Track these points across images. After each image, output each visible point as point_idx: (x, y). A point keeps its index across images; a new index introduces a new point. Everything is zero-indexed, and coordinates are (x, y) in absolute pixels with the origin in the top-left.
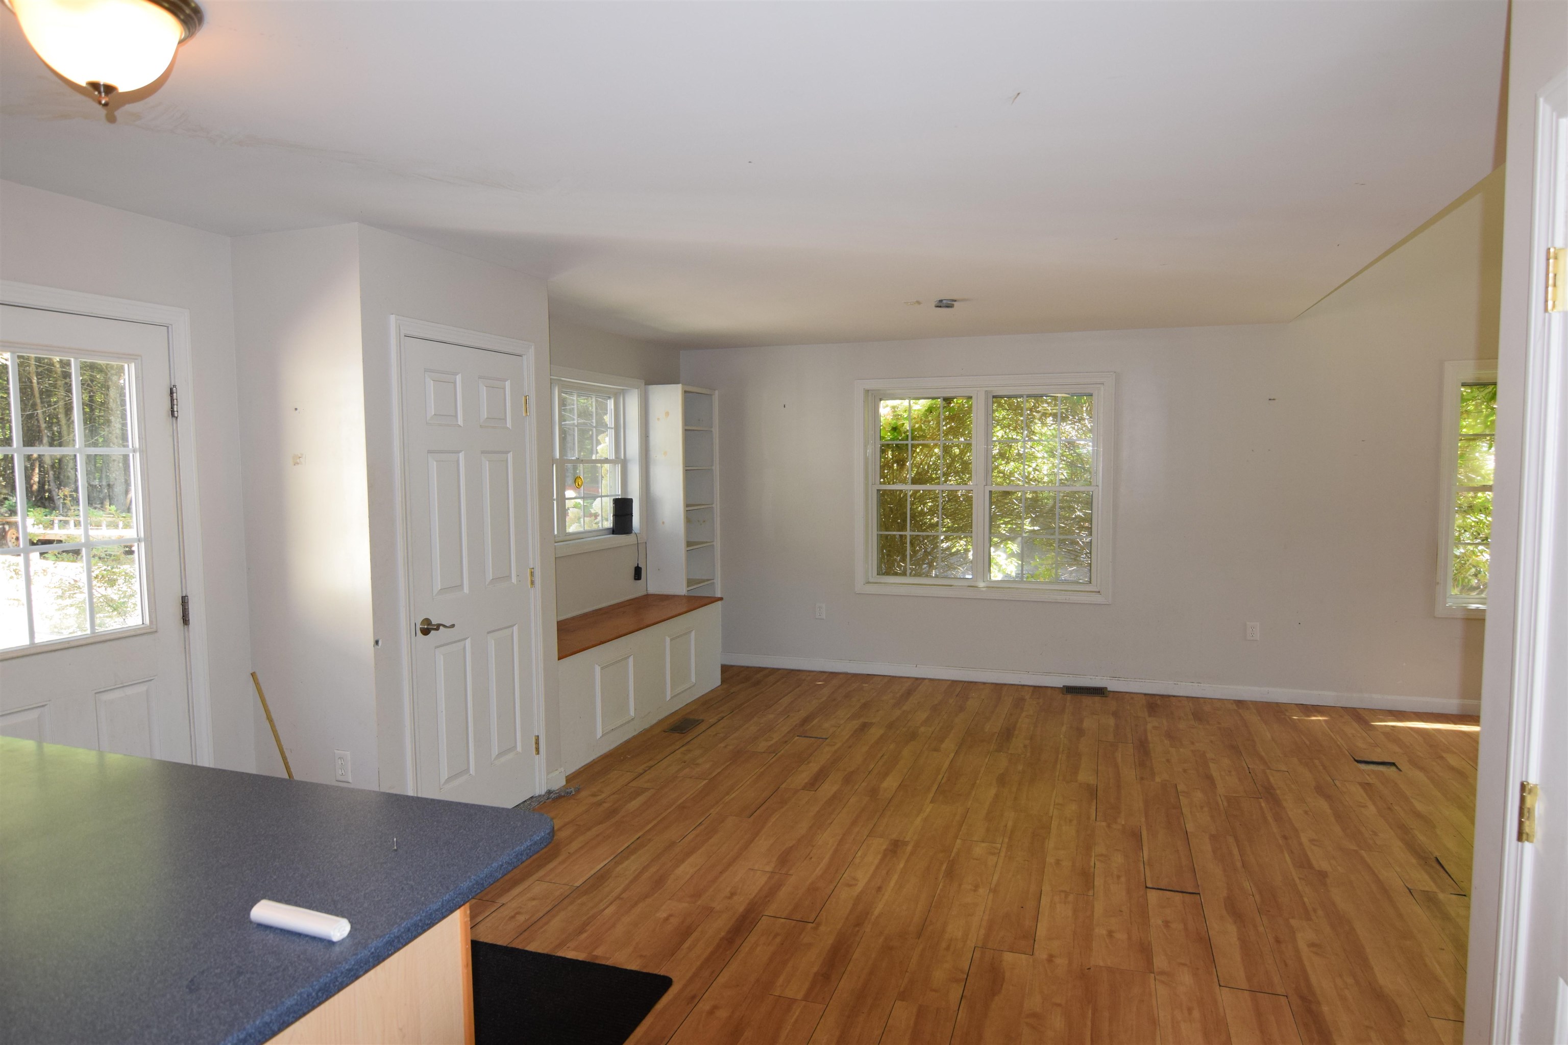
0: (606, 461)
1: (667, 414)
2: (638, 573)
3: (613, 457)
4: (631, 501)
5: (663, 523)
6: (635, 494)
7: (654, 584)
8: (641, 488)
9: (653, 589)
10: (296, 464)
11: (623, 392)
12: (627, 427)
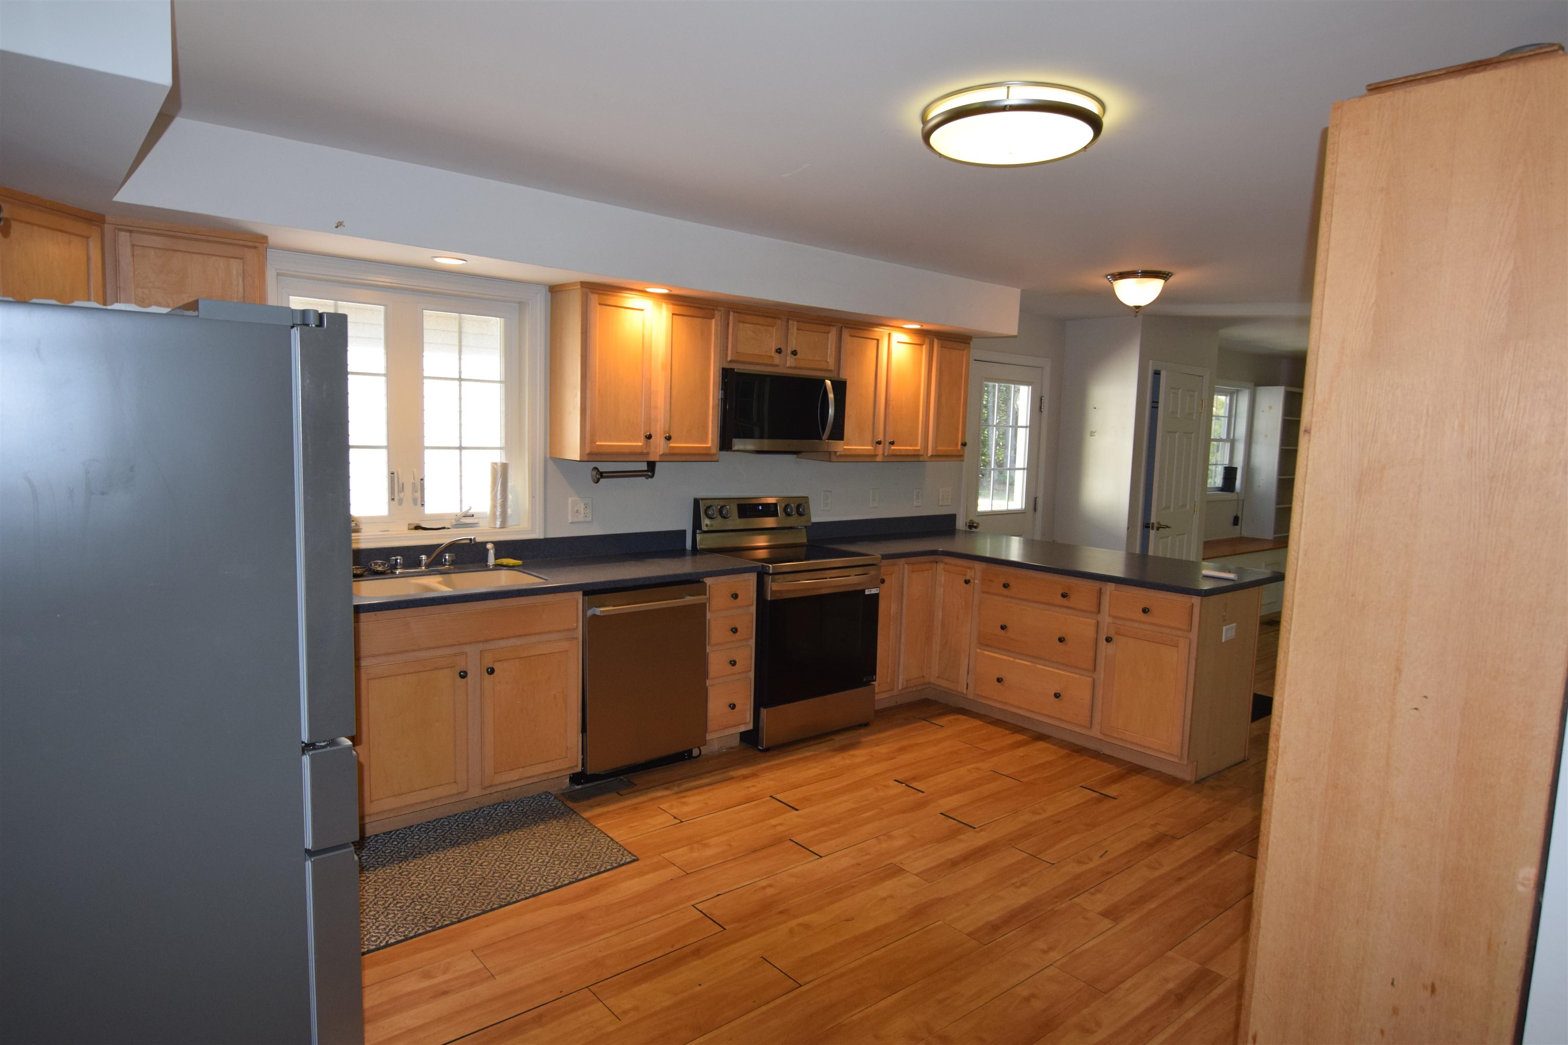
0: (1220, 440)
1: (1270, 408)
2: (1236, 521)
3: (1224, 437)
4: (1236, 469)
5: (1259, 486)
6: (1239, 463)
7: (1246, 530)
8: (1244, 460)
9: (1245, 534)
10: (1091, 436)
11: (1238, 391)
12: (1237, 416)
